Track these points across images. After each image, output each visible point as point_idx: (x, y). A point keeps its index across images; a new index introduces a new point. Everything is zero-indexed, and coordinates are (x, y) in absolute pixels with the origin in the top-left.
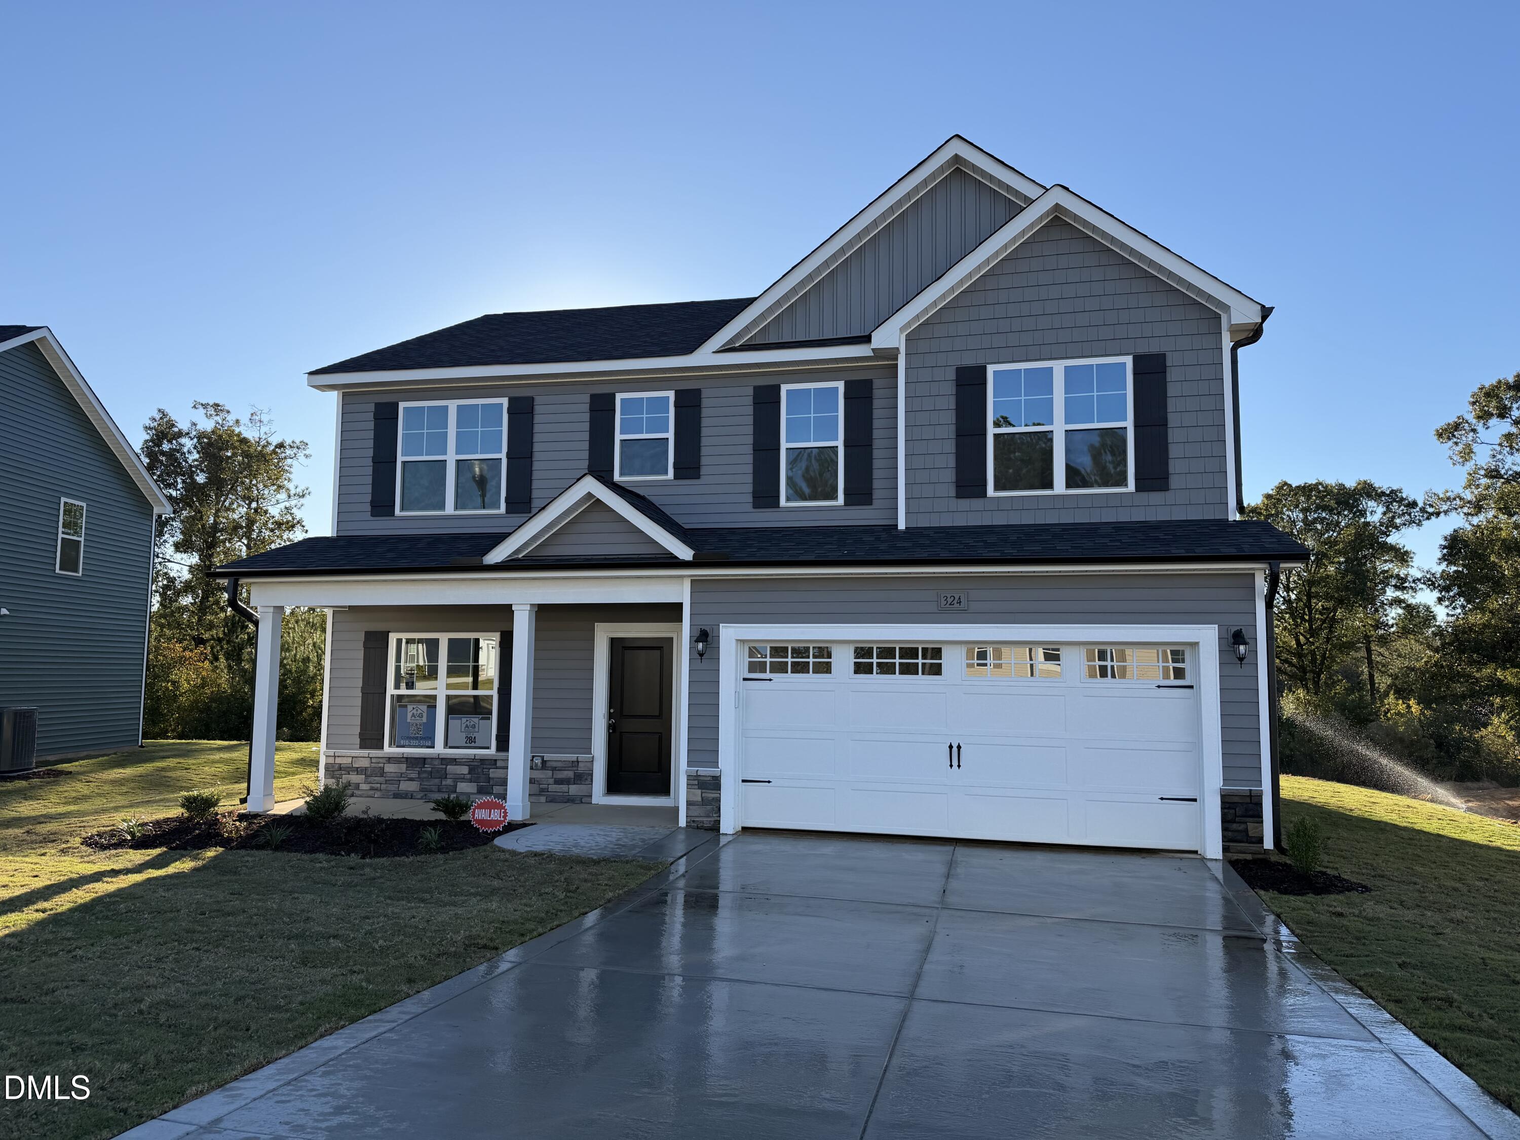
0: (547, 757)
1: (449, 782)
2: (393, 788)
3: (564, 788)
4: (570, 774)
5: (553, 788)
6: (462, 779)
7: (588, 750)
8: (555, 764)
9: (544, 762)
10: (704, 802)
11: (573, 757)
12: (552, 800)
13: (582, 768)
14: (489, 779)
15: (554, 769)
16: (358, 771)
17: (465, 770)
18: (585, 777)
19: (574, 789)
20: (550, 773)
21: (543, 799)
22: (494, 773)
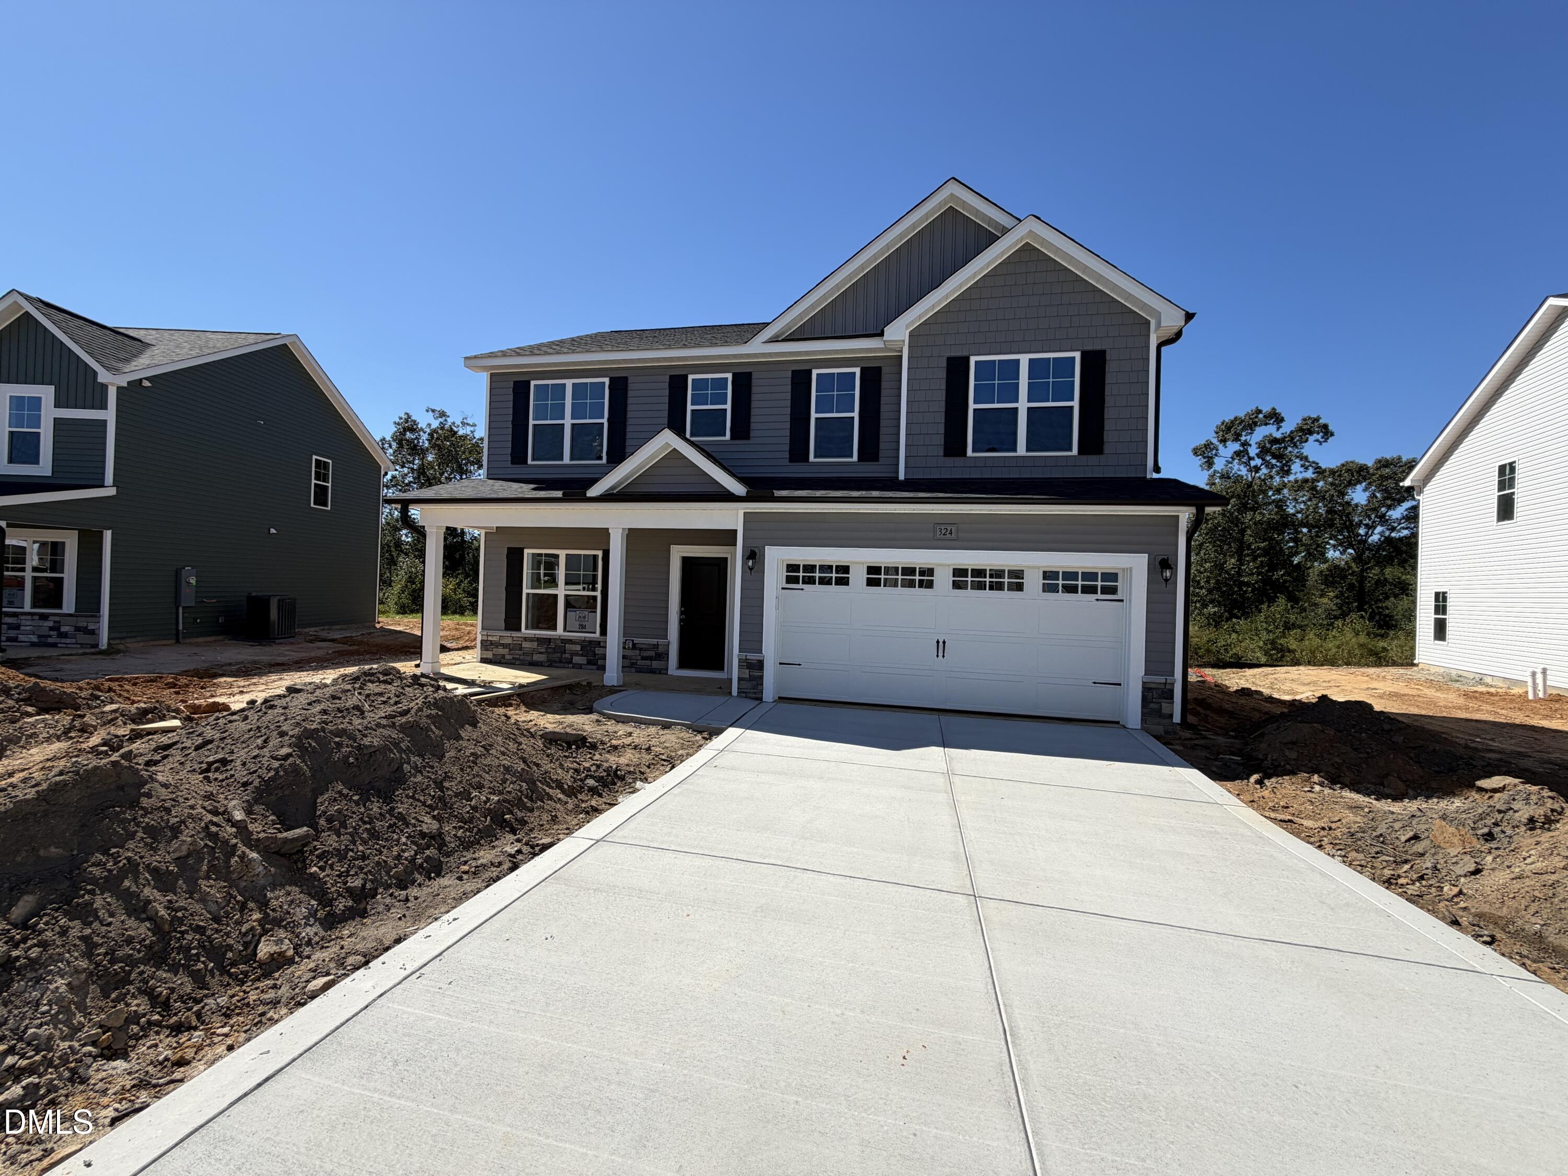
0: (637, 640)
1: (567, 656)
2: (529, 658)
3: (648, 662)
4: (652, 653)
5: (639, 662)
6: (577, 654)
7: (665, 637)
8: (641, 646)
9: (634, 645)
10: (751, 678)
11: (655, 641)
12: (640, 671)
13: (661, 649)
14: (595, 655)
15: (641, 649)
16: (504, 646)
17: (578, 648)
18: (663, 656)
19: (655, 664)
20: (638, 652)
21: (633, 670)
22: (598, 651)
